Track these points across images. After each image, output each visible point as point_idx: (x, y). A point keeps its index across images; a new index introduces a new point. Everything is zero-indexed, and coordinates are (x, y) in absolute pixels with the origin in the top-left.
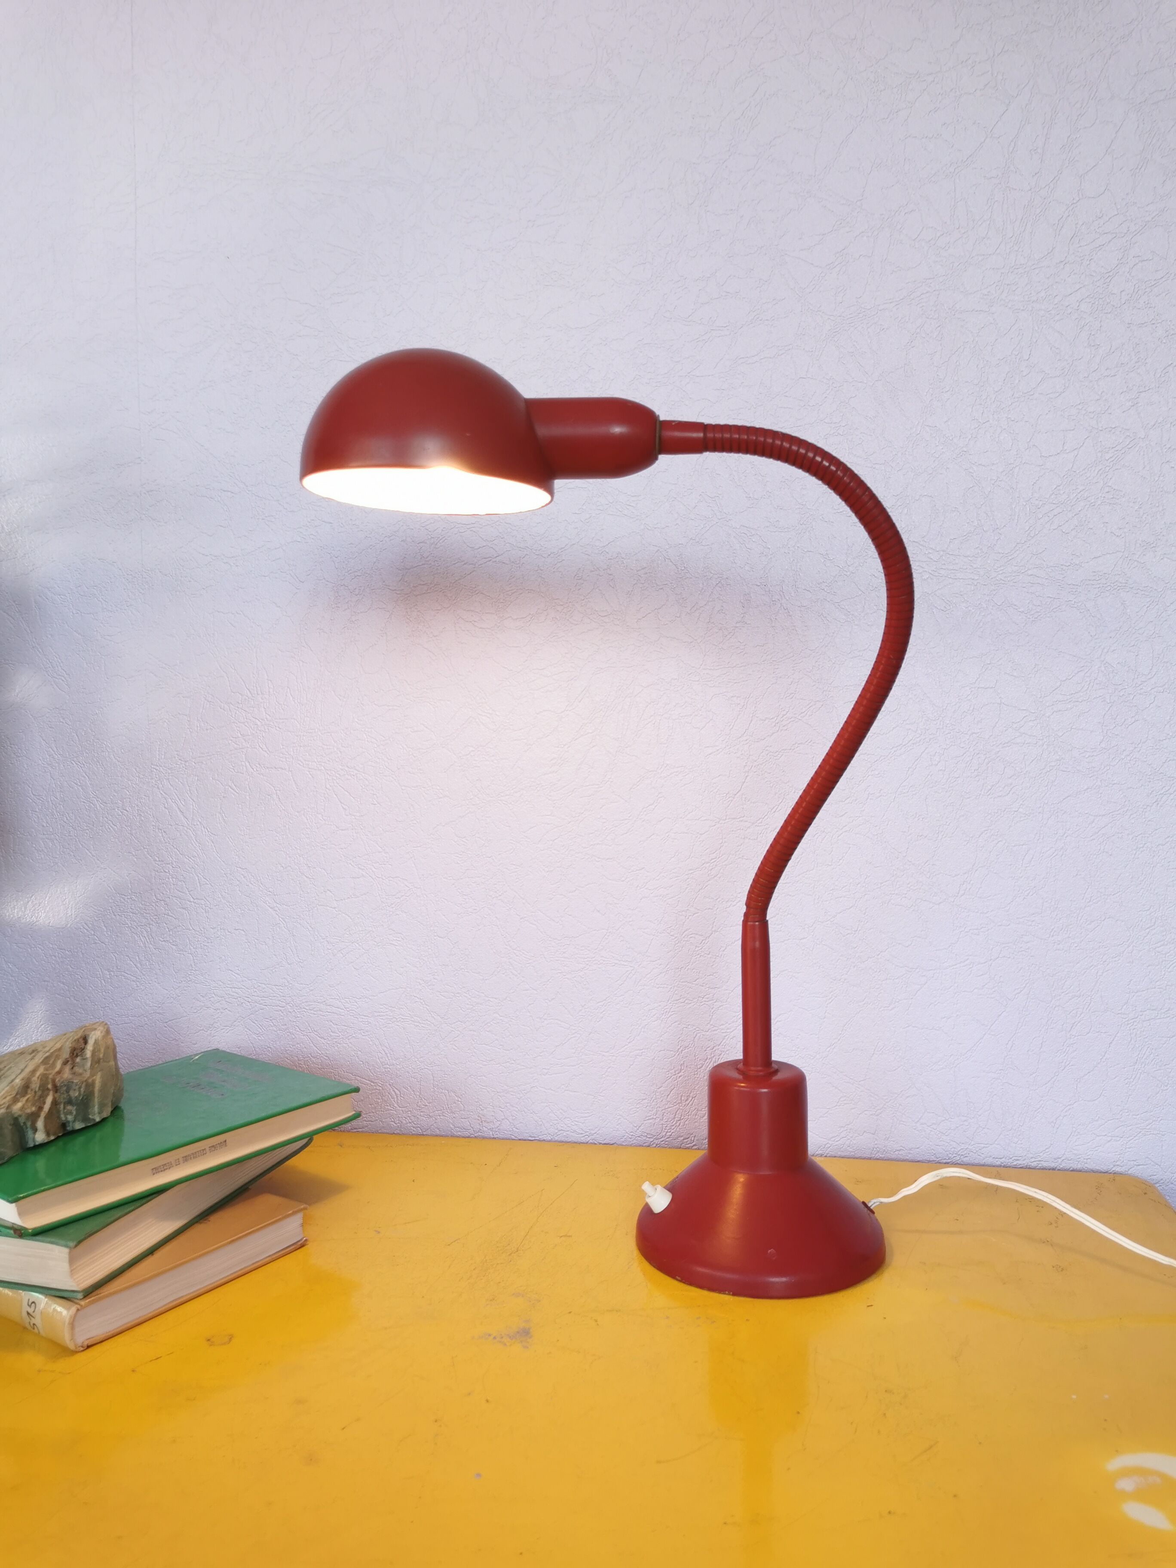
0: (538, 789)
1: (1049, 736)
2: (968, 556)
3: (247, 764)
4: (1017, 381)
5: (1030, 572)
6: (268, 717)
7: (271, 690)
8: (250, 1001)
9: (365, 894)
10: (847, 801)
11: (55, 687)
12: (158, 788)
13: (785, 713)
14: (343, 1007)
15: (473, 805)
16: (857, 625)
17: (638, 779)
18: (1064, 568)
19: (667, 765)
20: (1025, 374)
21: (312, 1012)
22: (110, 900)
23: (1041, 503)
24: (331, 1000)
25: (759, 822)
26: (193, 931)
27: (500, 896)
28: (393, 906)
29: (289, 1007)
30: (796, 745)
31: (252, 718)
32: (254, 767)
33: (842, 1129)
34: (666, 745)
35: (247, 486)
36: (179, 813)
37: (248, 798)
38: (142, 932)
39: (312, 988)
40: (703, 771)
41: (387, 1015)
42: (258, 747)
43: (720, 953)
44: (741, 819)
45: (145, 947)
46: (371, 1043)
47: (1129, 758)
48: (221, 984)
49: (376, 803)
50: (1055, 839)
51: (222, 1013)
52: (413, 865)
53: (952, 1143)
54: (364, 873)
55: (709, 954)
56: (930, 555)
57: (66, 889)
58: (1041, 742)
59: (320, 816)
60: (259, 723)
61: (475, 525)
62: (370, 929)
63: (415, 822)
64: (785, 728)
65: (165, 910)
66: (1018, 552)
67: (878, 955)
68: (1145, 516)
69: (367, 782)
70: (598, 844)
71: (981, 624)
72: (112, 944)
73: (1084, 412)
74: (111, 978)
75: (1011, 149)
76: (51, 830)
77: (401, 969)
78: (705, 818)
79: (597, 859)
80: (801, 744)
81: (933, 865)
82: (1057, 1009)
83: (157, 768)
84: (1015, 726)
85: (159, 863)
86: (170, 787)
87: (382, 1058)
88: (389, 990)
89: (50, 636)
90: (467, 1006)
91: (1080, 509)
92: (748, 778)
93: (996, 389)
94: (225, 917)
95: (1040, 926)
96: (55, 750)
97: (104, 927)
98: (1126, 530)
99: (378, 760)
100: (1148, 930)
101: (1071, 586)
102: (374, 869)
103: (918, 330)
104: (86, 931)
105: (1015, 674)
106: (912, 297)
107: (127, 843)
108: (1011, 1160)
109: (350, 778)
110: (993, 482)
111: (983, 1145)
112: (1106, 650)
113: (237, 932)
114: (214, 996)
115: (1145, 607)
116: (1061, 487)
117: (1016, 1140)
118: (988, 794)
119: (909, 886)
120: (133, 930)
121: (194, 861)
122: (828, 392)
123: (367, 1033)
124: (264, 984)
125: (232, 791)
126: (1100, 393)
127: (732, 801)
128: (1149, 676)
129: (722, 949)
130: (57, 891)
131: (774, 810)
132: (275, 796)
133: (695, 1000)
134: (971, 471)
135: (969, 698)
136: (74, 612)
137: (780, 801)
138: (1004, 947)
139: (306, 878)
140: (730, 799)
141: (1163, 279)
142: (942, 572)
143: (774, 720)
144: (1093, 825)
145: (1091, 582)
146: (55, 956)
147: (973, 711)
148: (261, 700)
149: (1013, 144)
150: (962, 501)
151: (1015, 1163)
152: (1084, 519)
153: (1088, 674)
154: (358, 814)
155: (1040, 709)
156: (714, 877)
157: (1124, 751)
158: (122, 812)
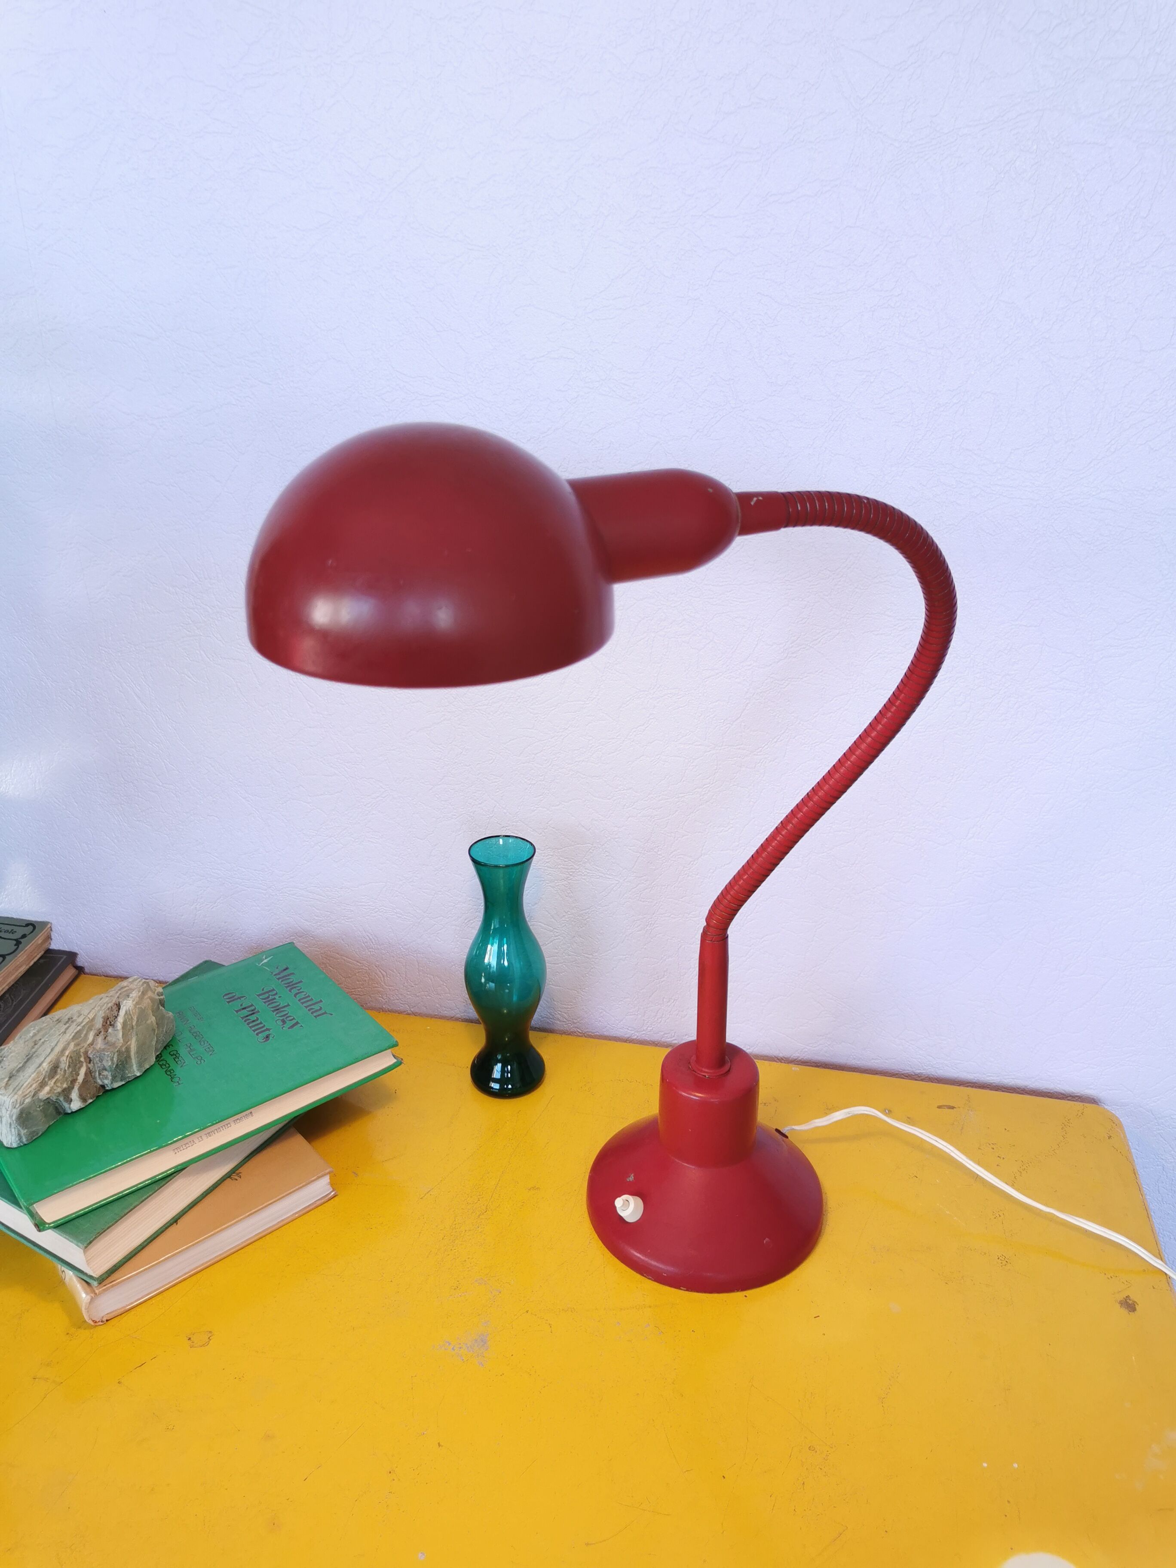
0: (519, 701)
1: (1093, 683)
2: (1032, 470)
3: (203, 653)
4: (1126, 248)
5: (1103, 495)
8: (231, 882)
9: (339, 791)
12: (111, 671)
13: (795, 637)
14: (324, 895)
15: (449, 712)
17: (629, 698)
18: (1145, 492)
19: (661, 684)
20: (1138, 237)
21: (294, 896)
22: (77, 778)
23: (1131, 410)
24: (312, 888)
25: (758, 750)
26: (166, 814)
27: (480, 804)
28: (369, 805)
29: (271, 891)
30: (806, 674)
31: (202, 604)
32: (210, 656)
33: (821, 1039)
34: (660, 665)
36: (136, 699)
38: (114, 810)
39: (292, 875)
40: (700, 695)
41: (369, 905)
42: (212, 636)
43: (709, 875)
44: (738, 747)
46: (355, 928)
49: (344, 703)
51: (204, 890)
53: (928, 1058)
54: (337, 772)
55: (697, 875)
57: (30, 764)
58: (1082, 689)
62: (347, 825)
64: (795, 655)
65: (135, 791)
66: (1092, 470)
67: (874, 888)
70: (583, 761)
71: (1035, 553)
72: (86, 819)
74: (89, 850)
78: (699, 743)
79: (582, 776)
81: (944, 805)
83: (106, 650)
84: (1056, 669)
85: (122, 746)
86: (123, 671)
87: (366, 942)
88: (370, 883)
92: (749, 705)
93: (1099, 255)
94: (197, 803)
97: (75, 804)
102: (346, 768)
103: (1007, 168)
104: (57, 805)
106: (1006, 118)
107: (86, 722)
110: (1076, 379)
111: (959, 1061)
114: (194, 874)
118: (1013, 739)
119: (914, 825)
120: (104, 809)
121: (158, 746)
123: (350, 920)
124: (244, 868)
125: (190, 680)
127: (730, 727)
129: (711, 871)
130: (21, 765)
131: (775, 740)
132: (236, 687)
133: (680, 916)
135: (1007, 636)
137: (783, 732)
140: (728, 725)
143: (782, 645)
147: (1010, 649)
151: (988, 1079)
156: (707, 802)
158: (75, 693)
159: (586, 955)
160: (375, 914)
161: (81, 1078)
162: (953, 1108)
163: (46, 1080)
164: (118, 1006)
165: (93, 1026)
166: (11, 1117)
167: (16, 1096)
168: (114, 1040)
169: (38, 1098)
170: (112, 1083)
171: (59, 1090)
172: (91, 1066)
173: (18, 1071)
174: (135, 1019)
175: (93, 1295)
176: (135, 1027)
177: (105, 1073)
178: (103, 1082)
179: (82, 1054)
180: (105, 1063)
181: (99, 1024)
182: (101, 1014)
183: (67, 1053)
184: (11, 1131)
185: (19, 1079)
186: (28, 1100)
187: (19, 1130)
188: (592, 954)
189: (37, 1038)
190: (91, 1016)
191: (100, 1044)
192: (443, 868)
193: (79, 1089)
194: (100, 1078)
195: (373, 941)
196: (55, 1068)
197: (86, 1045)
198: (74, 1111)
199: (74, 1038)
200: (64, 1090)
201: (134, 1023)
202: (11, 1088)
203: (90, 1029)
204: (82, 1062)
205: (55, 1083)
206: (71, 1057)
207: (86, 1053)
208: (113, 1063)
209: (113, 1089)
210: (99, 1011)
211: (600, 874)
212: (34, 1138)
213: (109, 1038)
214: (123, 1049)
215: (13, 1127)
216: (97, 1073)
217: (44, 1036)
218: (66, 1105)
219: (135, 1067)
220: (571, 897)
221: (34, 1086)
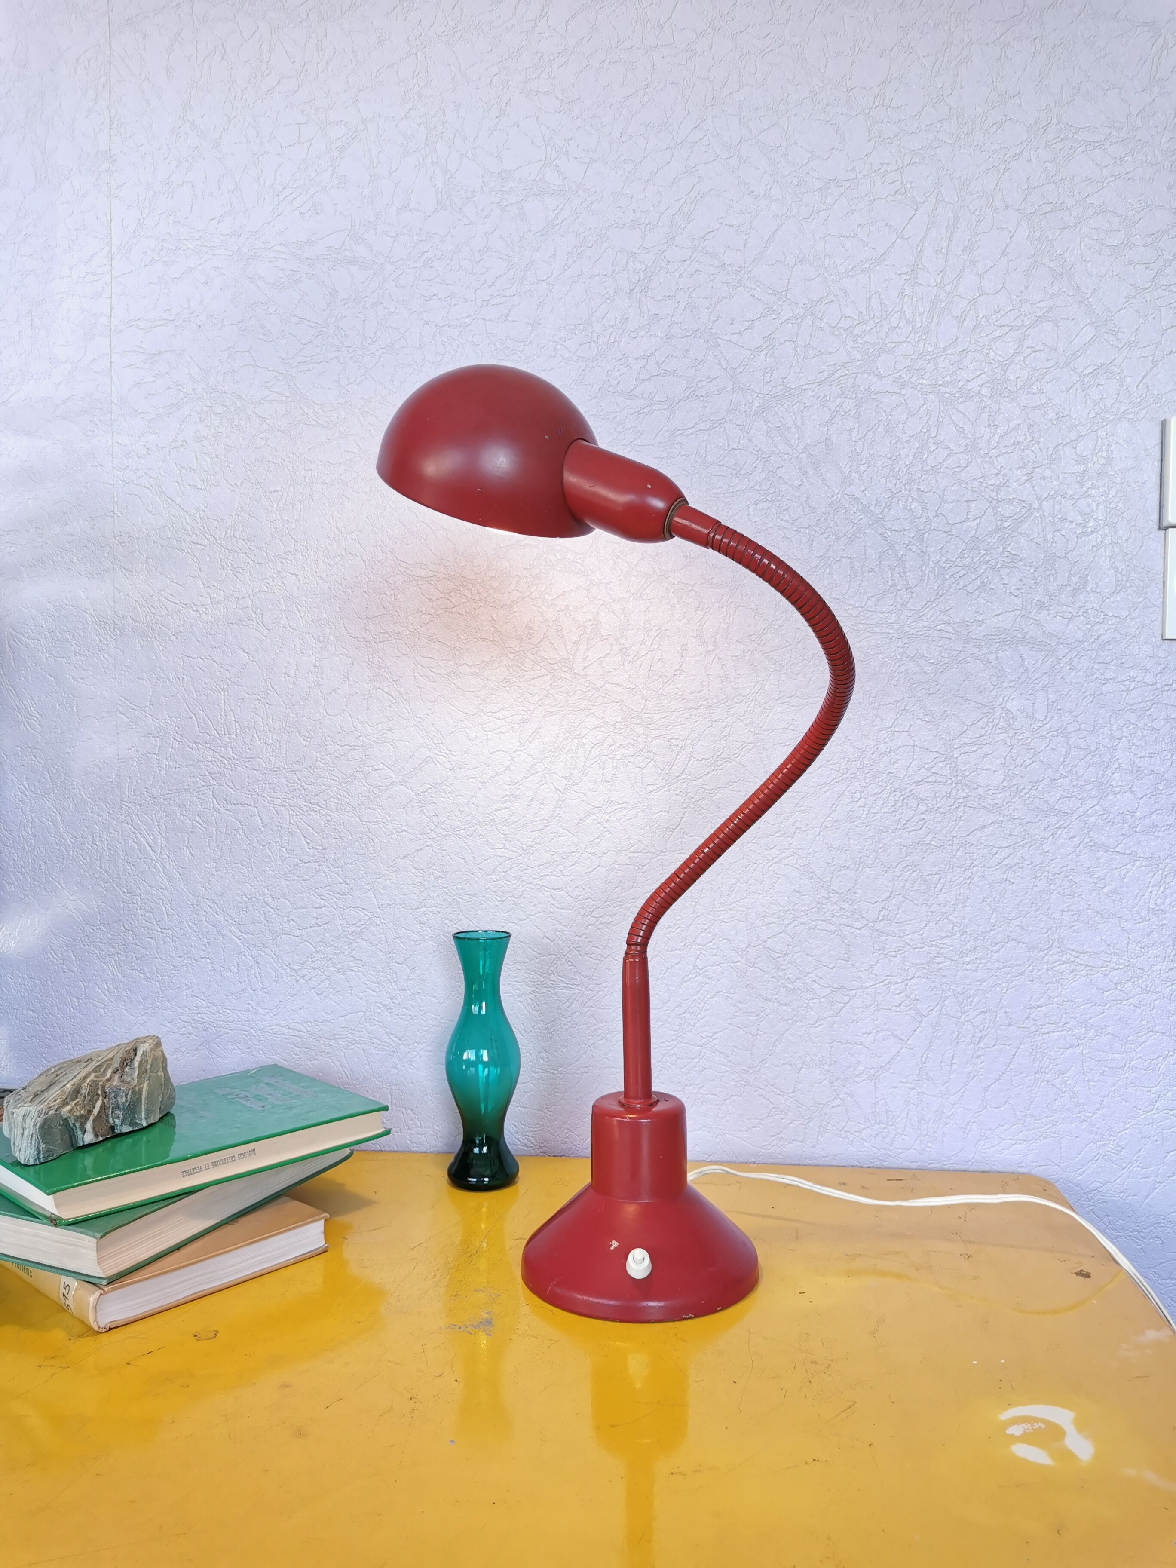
0: (491, 824)
1: (957, 776)
2: (884, 612)
3: (215, 801)
4: (926, 456)
5: (939, 628)
6: (235, 756)
7: (238, 731)
8: (215, 1026)
9: (326, 923)
10: (777, 835)
11: (28, 727)
12: (127, 823)
13: (719, 753)
14: (305, 1030)
15: (430, 839)
16: (784, 674)
17: (585, 815)
18: (969, 624)
19: (612, 801)
20: (932, 449)
21: (275, 1035)
22: (80, 931)
23: (948, 565)
24: (293, 1024)
26: (160, 960)
28: (354, 934)
29: (253, 1031)
30: (730, 784)
31: (219, 757)
32: (221, 803)
33: (773, 1138)
34: (610, 783)
35: (216, 539)
36: (148, 848)
37: (214, 832)
38: (110, 961)
39: (275, 1013)
40: (645, 807)
41: (347, 1038)
42: (224, 785)
45: (114, 975)
46: (332, 1064)
47: (1028, 795)
48: (187, 1009)
49: (337, 837)
50: (963, 869)
52: (373, 896)
53: (873, 1149)
54: (326, 904)
56: (849, 611)
58: (950, 781)
59: (284, 850)
60: (226, 762)
61: (433, 578)
62: (332, 956)
63: (375, 855)
64: (720, 768)
65: (133, 939)
66: (928, 609)
67: (805, 976)
68: (1040, 578)
69: (329, 818)
70: (547, 875)
71: (896, 674)
72: (80, 973)
73: (985, 485)
74: (79, 1005)
75: (919, 248)
76: (22, 863)
77: (362, 994)
78: (647, 851)
79: (546, 889)
80: (735, 782)
81: (855, 893)
82: (966, 1023)
83: (127, 804)
84: (927, 766)
85: (128, 895)
86: (139, 822)
87: (342, 1078)
88: (350, 1013)
89: (23, 679)
90: (424, 1028)
91: (982, 571)
92: (686, 813)
93: (907, 463)
94: (192, 947)
95: (951, 948)
96: (27, 787)
97: (73, 957)
98: (1023, 591)
99: (340, 797)
100: (1046, 952)
101: (975, 641)
102: (335, 900)
103: (838, 409)
104: (55, 960)
105: (927, 719)
106: (832, 379)
107: (96, 875)
108: (926, 1164)
109: (312, 813)
110: (905, 546)
111: (900, 1150)
112: (1006, 698)
113: (204, 960)
115: (1040, 660)
116: (965, 552)
117: (930, 1145)
118: (903, 828)
119: (833, 912)
120: (101, 959)
121: (162, 892)
122: (757, 462)
123: (328, 1055)
124: (229, 1010)
125: (200, 826)
126: (999, 468)
128: (1045, 722)
132: (241, 831)
134: (885, 535)
135: (886, 741)
136: (47, 655)
138: (919, 968)
139: (270, 909)
140: (670, 833)
141: (1053, 368)
142: (861, 626)
143: (709, 760)
144: (997, 856)
145: (993, 637)
146: (25, 985)
147: (890, 752)
148: (228, 741)
149: (921, 245)
150: (878, 563)
151: (930, 1166)
152: (986, 580)
153: (991, 720)
154: (321, 848)
155: (949, 751)
157: (1024, 789)
158: (91, 847)
159: (552, 1071)
160: (353, 1047)
161: (96, 1111)
162: (901, 1180)
163: (68, 1100)
164: (135, 1051)
165: (111, 1064)
166: (35, 1125)
167: (42, 1106)
168: (129, 1079)
169: (60, 1114)
170: (122, 1124)
171: (78, 1113)
172: (105, 1100)
173: (42, 1092)
174: (150, 1062)
175: (102, 1291)
176: (149, 1071)
177: (117, 1112)
178: (114, 1122)
179: (100, 1087)
180: (119, 1099)
181: (116, 1064)
182: (120, 1055)
183: (88, 1080)
184: (31, 1143)
185: (44, 1097)
186: (51, 1112)
187: (39, 1143)
188: (557, 1070)
189: (59, 1072)
190: (110, 1056)
191: (116, 1081)
192: (419, 991)
193: (94, 1121)
194: (112, 1116)
195: (349, 1076)
196: (76, 1091)
197: (104, 1080)
198: (86, 1143)
199: (94, 1071)
200: (81, 1116)
201: (149, 1067)
202: (37, 1102)
203: (109, 1066)
204: (98, 1094)
205: (75, 1104)
206: (91, 1086)
207: (103, 1087)
208: (126, 1100)
209: (122, 1134)
210: (117, 1053)
211: (564, 985)
212: (50, 1159)
213: (125, 1077)
214: (137, 1088)
215: (34, 1138)
216: (111, 1110)
217: (65, 1071)
218: (79, 1133)
219: (143, 1115)
220: (537, 1011)
221: (58, 1101)
